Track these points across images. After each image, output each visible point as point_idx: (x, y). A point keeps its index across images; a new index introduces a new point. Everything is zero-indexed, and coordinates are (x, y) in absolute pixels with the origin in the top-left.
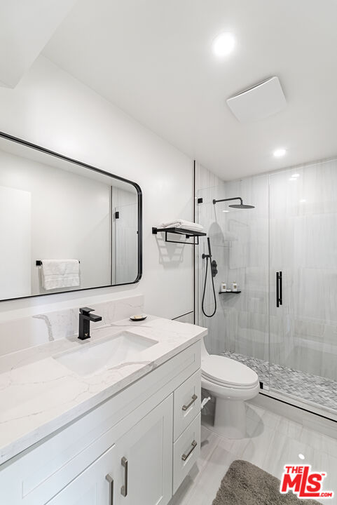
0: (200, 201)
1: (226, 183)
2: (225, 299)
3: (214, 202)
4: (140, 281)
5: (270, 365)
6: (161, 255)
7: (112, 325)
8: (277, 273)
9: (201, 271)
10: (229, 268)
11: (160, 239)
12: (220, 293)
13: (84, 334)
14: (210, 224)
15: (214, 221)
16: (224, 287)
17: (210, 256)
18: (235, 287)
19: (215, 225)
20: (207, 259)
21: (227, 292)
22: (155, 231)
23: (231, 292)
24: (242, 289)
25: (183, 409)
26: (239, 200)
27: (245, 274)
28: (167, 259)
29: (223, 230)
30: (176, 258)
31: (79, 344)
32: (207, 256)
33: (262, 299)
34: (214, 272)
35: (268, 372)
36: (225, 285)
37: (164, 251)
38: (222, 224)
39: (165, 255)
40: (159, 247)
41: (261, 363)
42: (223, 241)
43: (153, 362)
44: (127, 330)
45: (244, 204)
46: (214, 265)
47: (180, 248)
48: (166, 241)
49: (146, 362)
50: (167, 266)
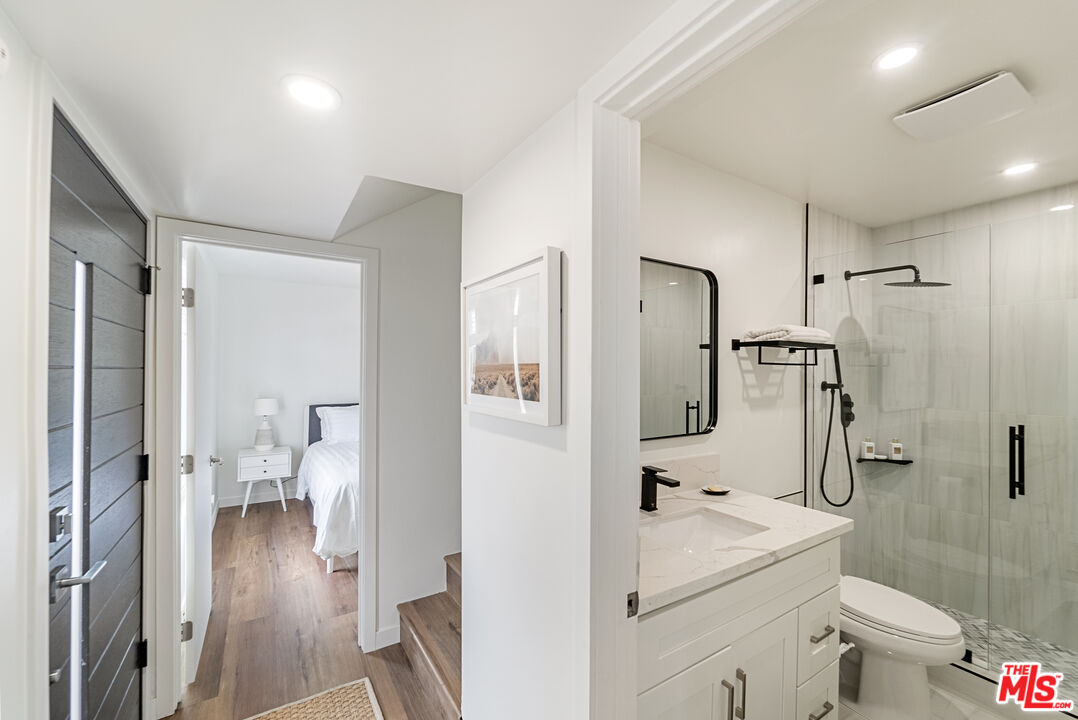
0: (819, 279)
1: (874, 232)
2: (870, 476)
3: (848, 275)
4: (716, 430)
5: (990, 627)
6: (745, 386)
7: (678, 497)
8: (1012, 429)
9: (818, 416)
10: (880, 410)
11: (744, 359)
12: (860, 460)
13: (648, 503)
14: (838, 323)
15: (847, 314)
16: (870, 449)
17: (839, 385)
18: (898, 450)
19: (851, 323)
20: (833, 393)
21: (876, 460)
22: (736, 345)
23: (887, 461)
24: (916, 455)
25: (811, 641)
26: (912, 271)
27: (924, 425)
28: (755, 393)
29: (869, 332)
30: (771, 391)
31: (647, 516)
32: (833, 387)
33: (970, 482)
34: (847, 418)
35: (986, 640)
36: (872, 444)
37: (751, 379)
38: (864, 317)
39: (753, 387)
40: (743, 372)
41: (965, 619)
42: (868, 354)
43: (775, 552)
44: (708, 507)
45: (923, 279)
46: (847, 403)
47: (778, 371)
48: (760, 363)
49: (762, 550)
50: (755, 404)
